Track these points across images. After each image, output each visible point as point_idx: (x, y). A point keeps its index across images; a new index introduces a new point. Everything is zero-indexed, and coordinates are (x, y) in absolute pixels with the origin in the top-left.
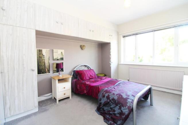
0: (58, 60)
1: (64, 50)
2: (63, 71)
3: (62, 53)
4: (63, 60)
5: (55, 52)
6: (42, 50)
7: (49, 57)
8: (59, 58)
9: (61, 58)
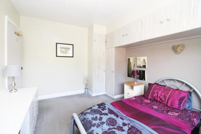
0: (140, 67)
1: (146, 57)
2: (145, 80)
3: (144, 60)
4: (145, 67)
5: (138, 60)
6: (130, 59)
7: (134, 64)
8: (142, 65)
9: (143, 66)
